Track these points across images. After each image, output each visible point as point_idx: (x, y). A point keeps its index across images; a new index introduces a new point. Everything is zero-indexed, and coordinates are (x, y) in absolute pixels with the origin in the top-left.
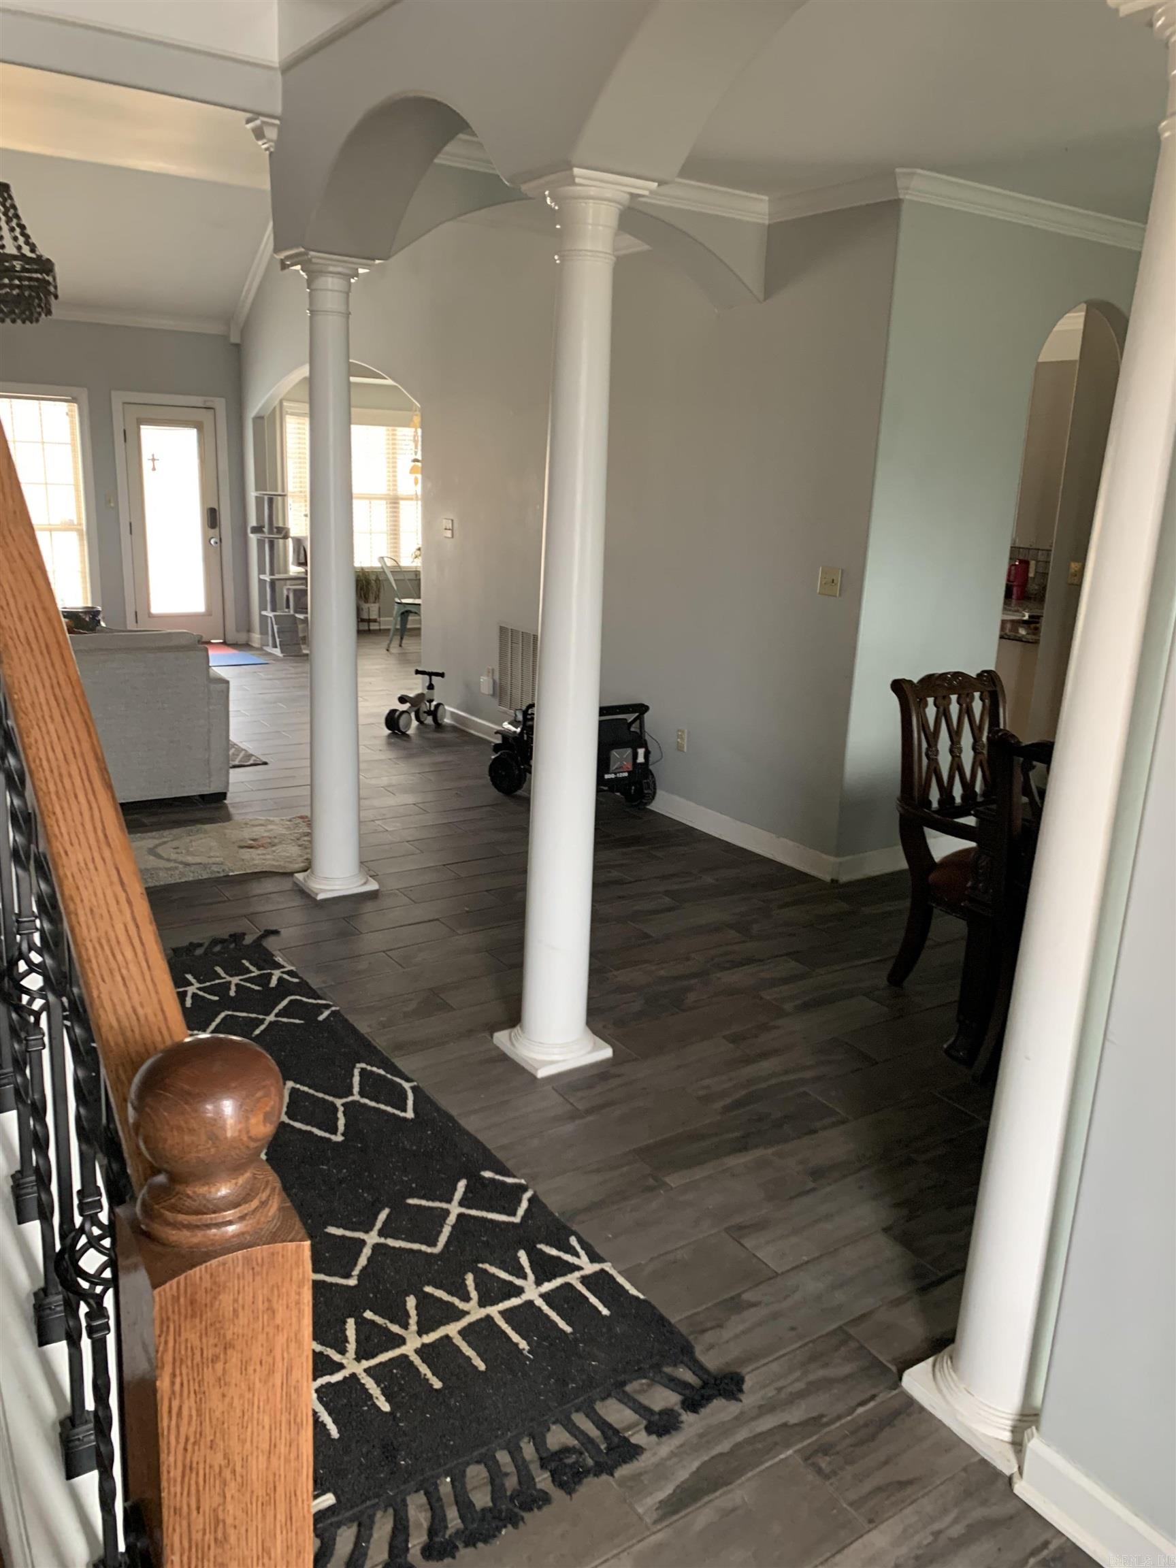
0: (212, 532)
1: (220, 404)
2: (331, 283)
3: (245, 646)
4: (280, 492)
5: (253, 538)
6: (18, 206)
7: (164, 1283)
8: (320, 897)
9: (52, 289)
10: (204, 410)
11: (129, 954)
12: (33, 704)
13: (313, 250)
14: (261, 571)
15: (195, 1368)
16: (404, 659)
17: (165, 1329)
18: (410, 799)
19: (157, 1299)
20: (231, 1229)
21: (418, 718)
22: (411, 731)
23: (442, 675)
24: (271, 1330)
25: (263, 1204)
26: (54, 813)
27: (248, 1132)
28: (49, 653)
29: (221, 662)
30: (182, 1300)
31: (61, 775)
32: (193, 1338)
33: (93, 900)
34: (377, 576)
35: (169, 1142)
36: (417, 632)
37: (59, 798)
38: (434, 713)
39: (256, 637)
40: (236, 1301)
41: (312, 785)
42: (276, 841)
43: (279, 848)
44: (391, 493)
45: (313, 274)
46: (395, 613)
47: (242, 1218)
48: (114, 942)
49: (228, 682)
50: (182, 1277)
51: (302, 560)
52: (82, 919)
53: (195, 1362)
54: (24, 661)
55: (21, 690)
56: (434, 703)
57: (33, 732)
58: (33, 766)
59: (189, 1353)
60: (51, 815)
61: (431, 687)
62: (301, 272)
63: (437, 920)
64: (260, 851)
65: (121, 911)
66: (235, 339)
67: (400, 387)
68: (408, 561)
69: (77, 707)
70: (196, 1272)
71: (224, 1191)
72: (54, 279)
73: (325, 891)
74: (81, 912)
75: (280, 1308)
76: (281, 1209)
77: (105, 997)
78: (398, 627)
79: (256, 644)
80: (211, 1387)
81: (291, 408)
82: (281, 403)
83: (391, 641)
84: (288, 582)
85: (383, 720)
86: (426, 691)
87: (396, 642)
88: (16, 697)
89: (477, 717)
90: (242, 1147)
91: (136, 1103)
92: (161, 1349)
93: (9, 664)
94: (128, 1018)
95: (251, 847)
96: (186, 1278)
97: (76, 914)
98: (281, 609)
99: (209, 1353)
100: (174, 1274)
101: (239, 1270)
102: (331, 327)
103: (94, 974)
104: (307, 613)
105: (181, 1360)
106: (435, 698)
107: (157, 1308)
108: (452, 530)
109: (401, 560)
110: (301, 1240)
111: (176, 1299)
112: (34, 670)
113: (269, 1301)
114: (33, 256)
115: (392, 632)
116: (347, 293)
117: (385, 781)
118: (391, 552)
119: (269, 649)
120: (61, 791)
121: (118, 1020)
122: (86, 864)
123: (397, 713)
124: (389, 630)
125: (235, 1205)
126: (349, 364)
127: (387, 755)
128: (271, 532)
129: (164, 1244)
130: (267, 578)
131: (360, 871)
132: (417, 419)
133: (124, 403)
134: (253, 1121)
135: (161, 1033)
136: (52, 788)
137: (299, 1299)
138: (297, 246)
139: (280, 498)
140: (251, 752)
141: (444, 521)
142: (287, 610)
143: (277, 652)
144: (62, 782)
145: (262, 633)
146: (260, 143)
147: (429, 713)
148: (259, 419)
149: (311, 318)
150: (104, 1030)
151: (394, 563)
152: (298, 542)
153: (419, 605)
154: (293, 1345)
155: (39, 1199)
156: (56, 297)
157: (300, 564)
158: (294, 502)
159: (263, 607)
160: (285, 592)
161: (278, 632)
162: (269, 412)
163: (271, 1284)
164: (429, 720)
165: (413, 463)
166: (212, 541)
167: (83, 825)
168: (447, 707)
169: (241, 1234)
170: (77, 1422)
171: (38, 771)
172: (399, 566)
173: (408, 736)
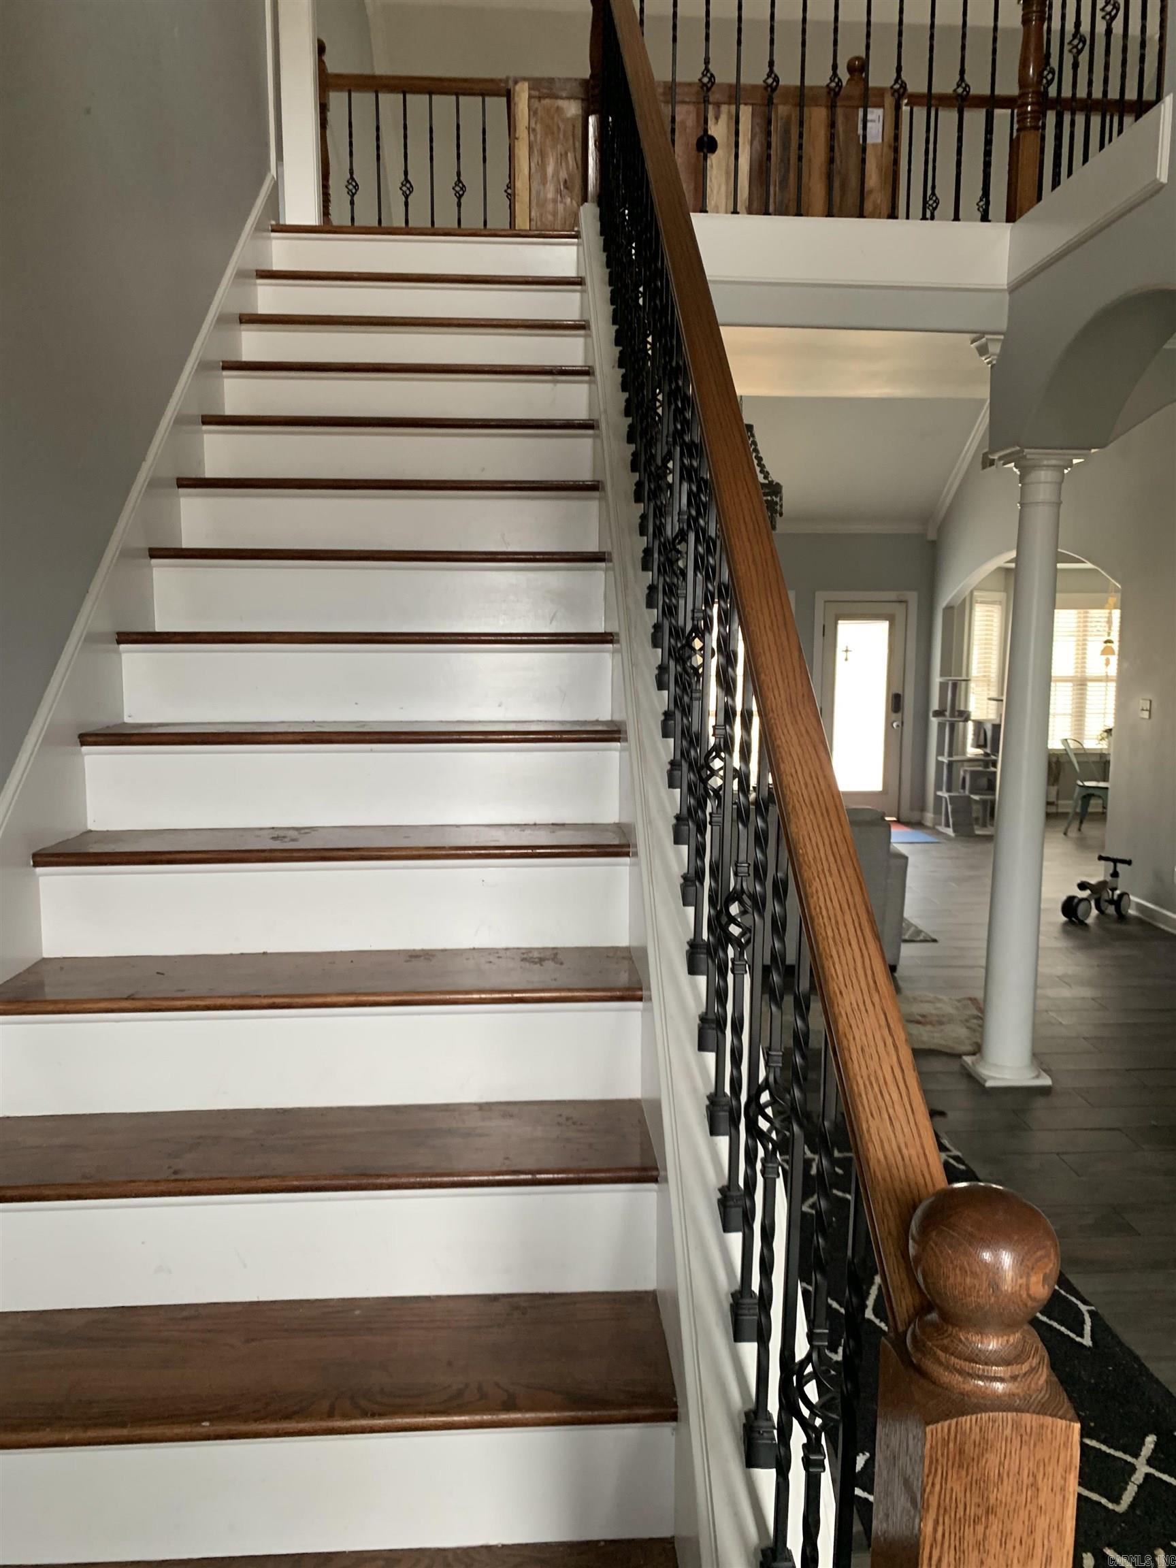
0: (894, 716)
1: (912, 597)
2: (1044, 477)
3: (918, 825)
4: (964, 677)
5: (934, 722)
6: (758, 442)
7: (937, 1422)
8: (989, 1084)
9: (778, 508)
10: (897, 604)
11: (895, 1096)
12: (815, 858)
13: (1027, 448)
14: (940, 752)
15: (957, 1523)
16: (1082, 844)
17: (933, 1470)
18: (1087, 992)
19: (929, 1436)
20: (999, 1387)
21: (1098, 907)
22: (1090, 920)
23: (1129, 863)
24: (1034, 1511)
25: (1033, 1370)
26: (831, 956)
27: (1028, 1289)
28: (828, 815)
29: (901, 839)
30: (951, 1445)
31: (837, 922)
32: (958, 1488)
33: (864, 1038)
34: (1058, 758)
35: (951, 1280)
36: (1102, 816)
37: (835, 944)
38: (1117, 903)
39: (929, 817)
40: (1001, 1464)
41: (987, 968)
42: (944, 1019)
43: (948, 1028)
44: (1079, 675)
45: (1025, 470)
46: (1076, 795)
47: (1014, 1378)
48: (882, 1082)
49: (906, 858)
50: (954, 1421)
51: (982, 742)
52: (854, 1057)
53: (958, 1516)
54: (808, 821)
55: (805, 846)
56: (1118, 892)
57: (815, 884)
58: (814, 913)
59: (953, 1505)
60: (829, 959)
61: (1115, 874)
62: (1015, 469)
63: (1118, 1129)
64: (929, 1028)
65: (888, 1053)
66: (932, 536)
67: (1100, 570)
68: (1093, 742)
69: (850, 863)
70: (967, 1421)
71: (992, 1344)
72: (781, 499)
73: (994, 1078)
74: (853, 1049)
75: (1044, 1486)
76: (1047, 1381)
77: (873, 1131)
78: (1078, 810)
79: (929, 823)
80: (970, 1548)
81: (981, 597)
82: (972, 593)
83: (1069, 825)
84: (966, 764)
85: (1059, 906)
86: (1109, 879)
87: (1075, 825)
88: (801, 851)
89: (1168, 910)
90: (1020, 1303)
91: (917, 1237)
92: (928, 1489)
93: (796, 823)
94: (894, 1156)
95: (919, 1022)
96: (957, 1423)
97: (850, 1051)
98: (957, 791)
99: (972, 1511)
100: (947, 1417)
101: (1008, 1432)
102: (1041, 519)
103: (864, 1108)
104: (994, 794)
105: (945, 1509)
106: (1119, 886)
107: (928, 1446)
108: (1150, 711)
109: (1085, 741)
110: (1071, 1420)
111: (946, 1443)
112: (816, 829)
113: (1034, 1476)
114: (766, 482)
115: (1071, 816)
116: (1060, 483)
117: (1060, 970)
118: (1075, 734)
119: (942, 829)
120: (837, 937)
121: (886, 1157)
122: (858, 1005)
123: (1076, 900)
124: (1067, 814)
125: (1007, 1363)
126: (1057, 552)
127: (1062, 943)
128: (952, 715)
129: (934, 1383)
130: (945, 759)
131: (1032, 1062)
132: (1113, 599)
133: (825, 602)
134: (1033, 1279)
135: (923, 1175)
136: (830, 933)
137: (1065, 1485)
138: (1013, 446)
139: (963, 683)
140: (920, 928)
141: (1141, 701)
142: (962, 791)
143: (950, 832)
144: (838, 929)
145: (935, 813)
146: (983, 359)
147: (1111, 902)
148: (949, 609)
149: (1021, 512)
150: (873, 1163)
151: (1077, 745)
152: (979, 725)
153: (1107, 788)
154: (1054, 1533)
155: (759, 1323)
156: (781, 515)
157: (978, 746)
158: (977, 686)
159: (938, 787)
160: (962, 773)
161: (952, 812)
162: (959, 602)
163: (1037, 1459)
164: (1111, 910)
165: (1105, 645)
166: (895, 725)
167: (855, 969)
168: (1132, 898)
169: (1012, 1395)
170: (779, 1557)
171: (818, 918)
172: (1084, 748)
173: (1086, 925)
